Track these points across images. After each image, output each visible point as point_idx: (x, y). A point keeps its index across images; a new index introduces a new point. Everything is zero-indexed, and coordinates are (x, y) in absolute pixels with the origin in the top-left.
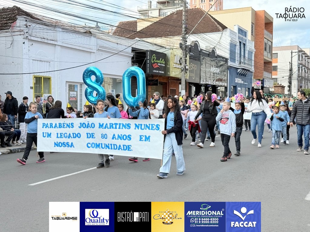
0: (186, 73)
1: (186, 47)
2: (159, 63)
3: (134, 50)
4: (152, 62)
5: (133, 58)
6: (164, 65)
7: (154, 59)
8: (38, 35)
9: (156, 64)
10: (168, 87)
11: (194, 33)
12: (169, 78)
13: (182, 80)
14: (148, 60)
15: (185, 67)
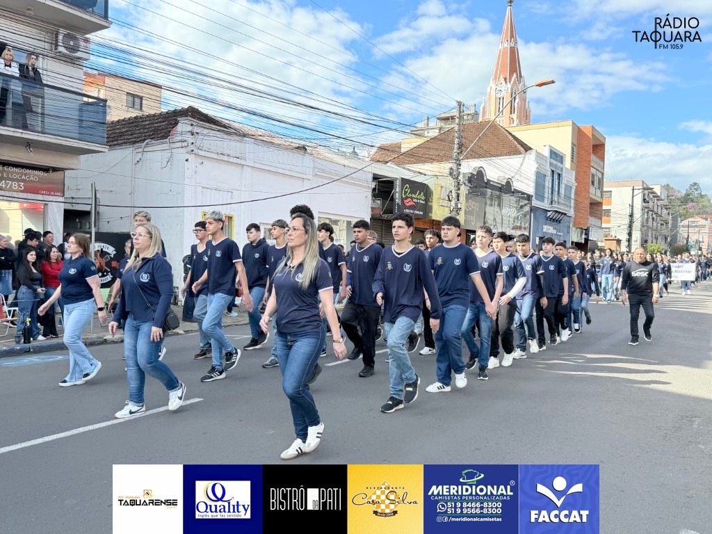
1: (459, 173)
5: (374, 190)
7: (406, 193)
8: (213, 148)
9: (410, 199)
12: (434, 223)
14: (397, 192)
15: (456, 205)
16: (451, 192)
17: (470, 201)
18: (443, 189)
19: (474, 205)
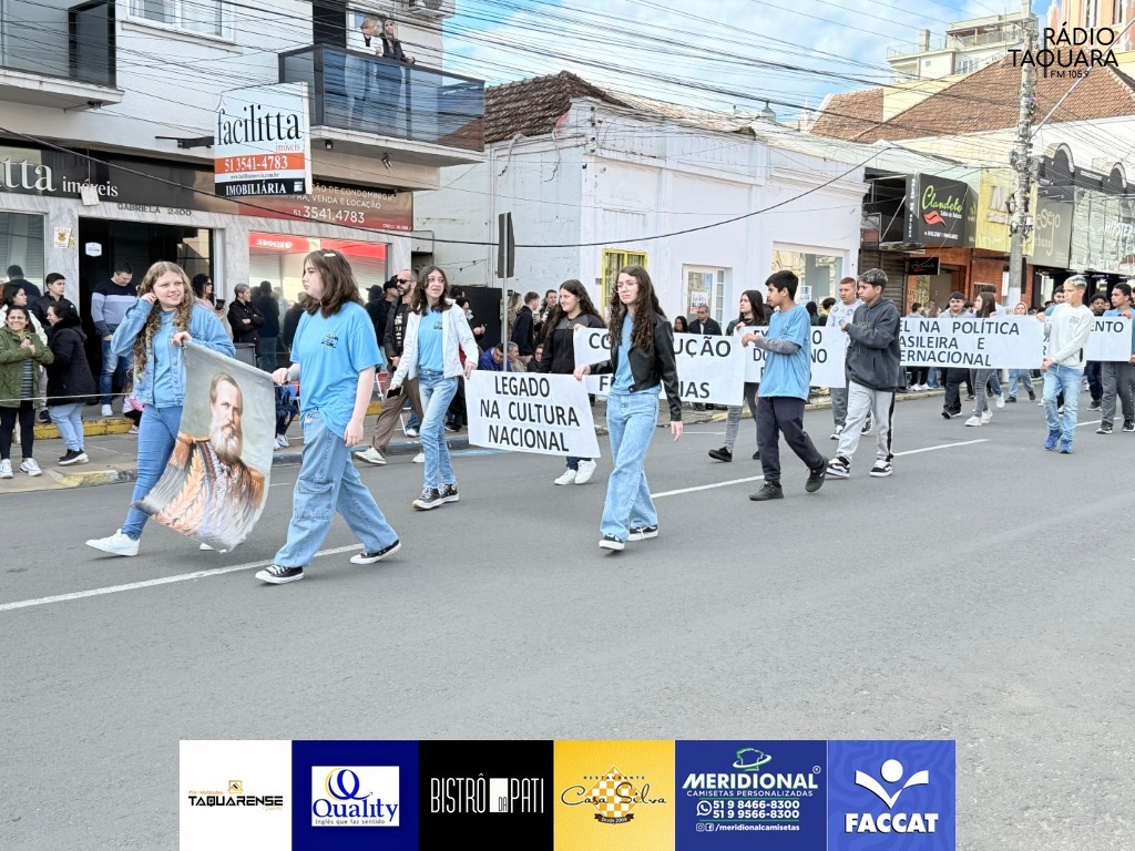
0: (1027, 237)
1: (1029, 161)
2: (943, 209)
3: (870, 175)
4: (924, 208)
5: (867, 198)
6: (960, 217)
7: (928, 200)
8: (619, 144)
9: (935, 213)
10: (967, 278)
11: (1054, 120)
12: (974, 254)
13: (1012, 258)
14: (913, 200)
15: (1023, 219)
16: (1013, 195)
17: (1044, 210)
18: (997, 191)
19: (1051, 219)
